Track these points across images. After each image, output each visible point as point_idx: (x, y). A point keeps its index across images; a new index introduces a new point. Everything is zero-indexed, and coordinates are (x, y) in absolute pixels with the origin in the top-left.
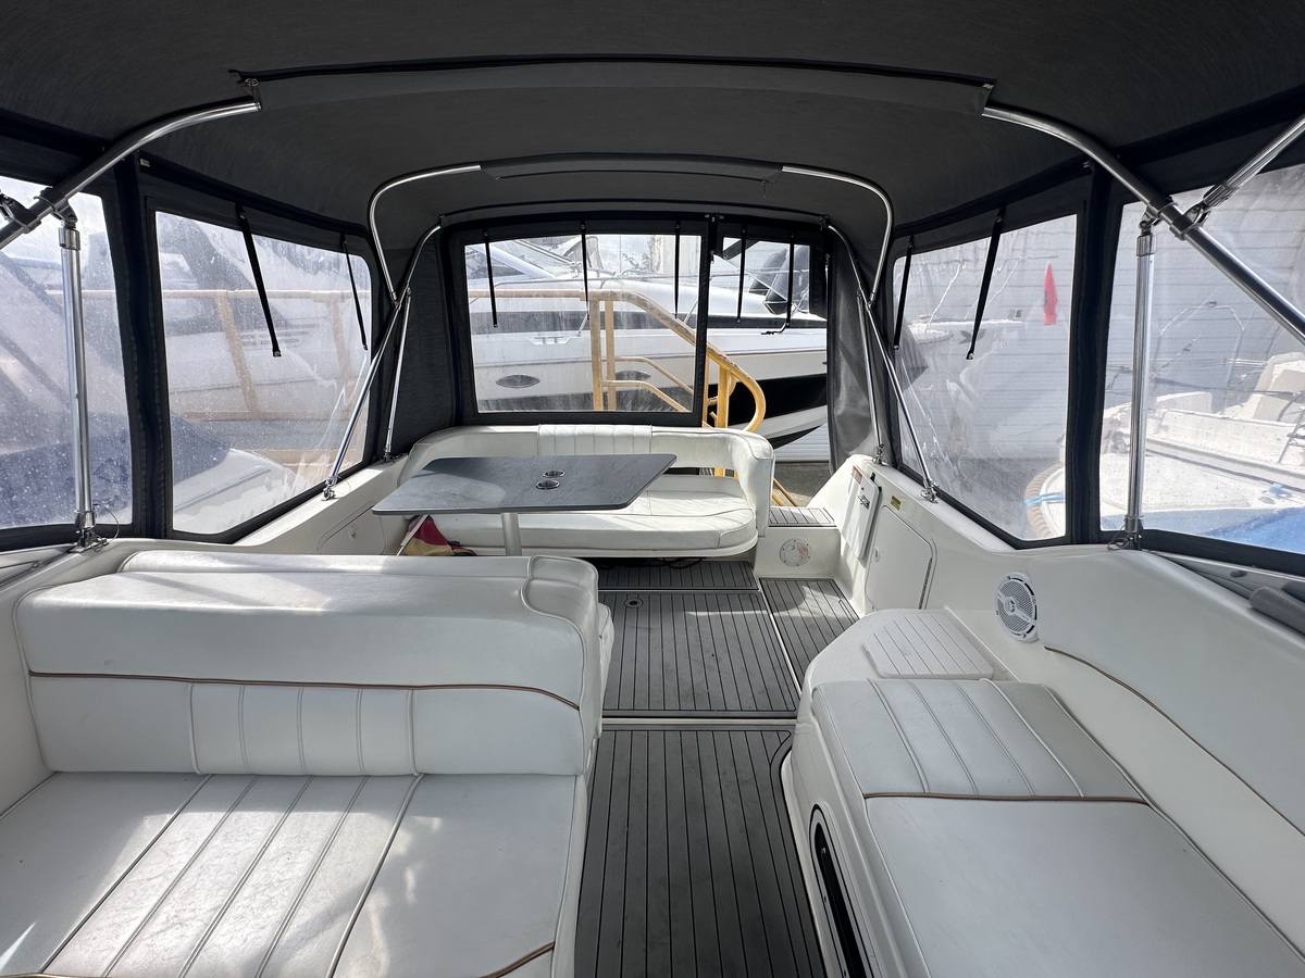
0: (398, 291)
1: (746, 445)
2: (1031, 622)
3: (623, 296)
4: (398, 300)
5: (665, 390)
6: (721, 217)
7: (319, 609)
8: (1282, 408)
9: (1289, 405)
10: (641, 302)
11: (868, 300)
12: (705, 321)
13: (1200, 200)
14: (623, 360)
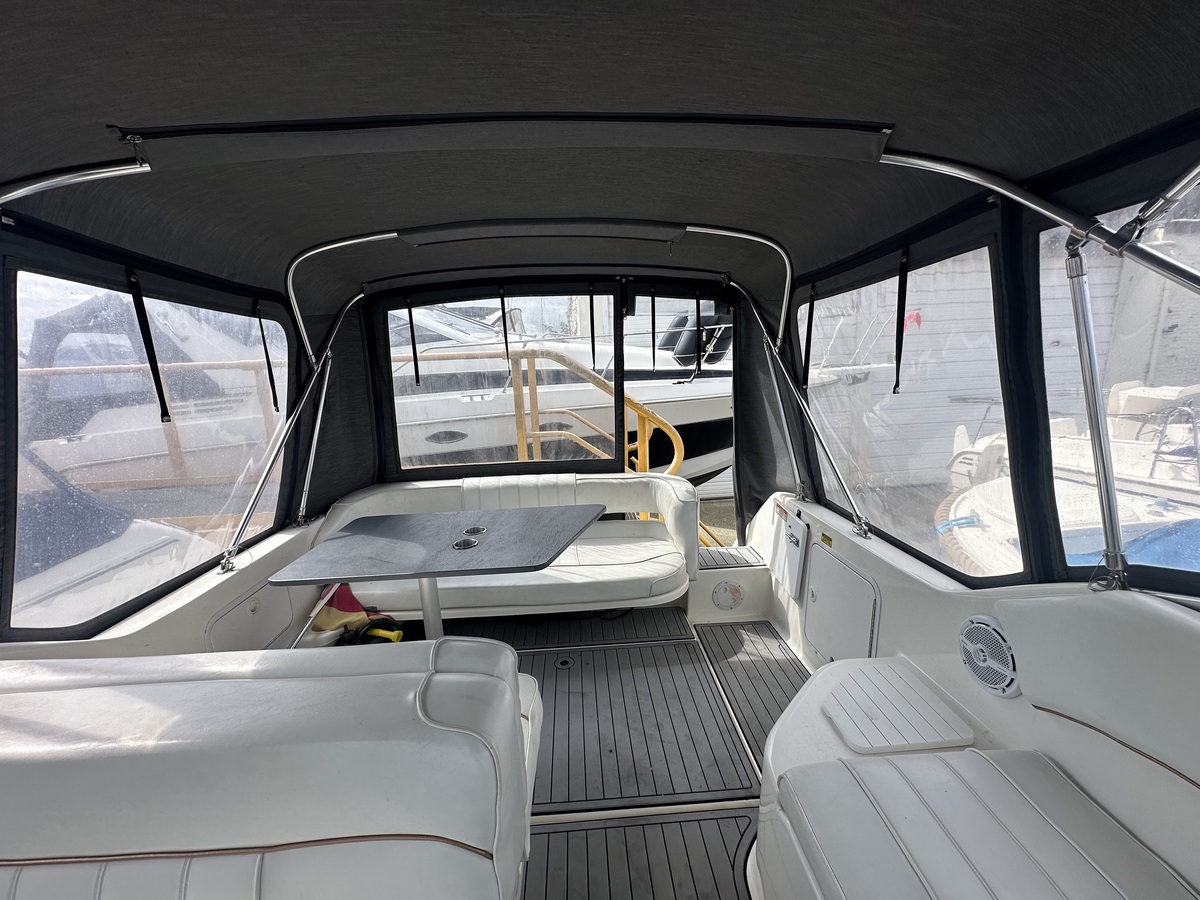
0: (318, 355)
1: (669, 487)
2: (1009, 674)
3: (542, 353)
4: (317, 362)
5: (586, 439)
6: (631, 278)
7: (151, 743)
8: (1137, 430)
9: (1143, 426)
10: (560, 359)
11: (775, 345)
12: (621, 374)
13: (1136, 214)
14: (545, 413)
